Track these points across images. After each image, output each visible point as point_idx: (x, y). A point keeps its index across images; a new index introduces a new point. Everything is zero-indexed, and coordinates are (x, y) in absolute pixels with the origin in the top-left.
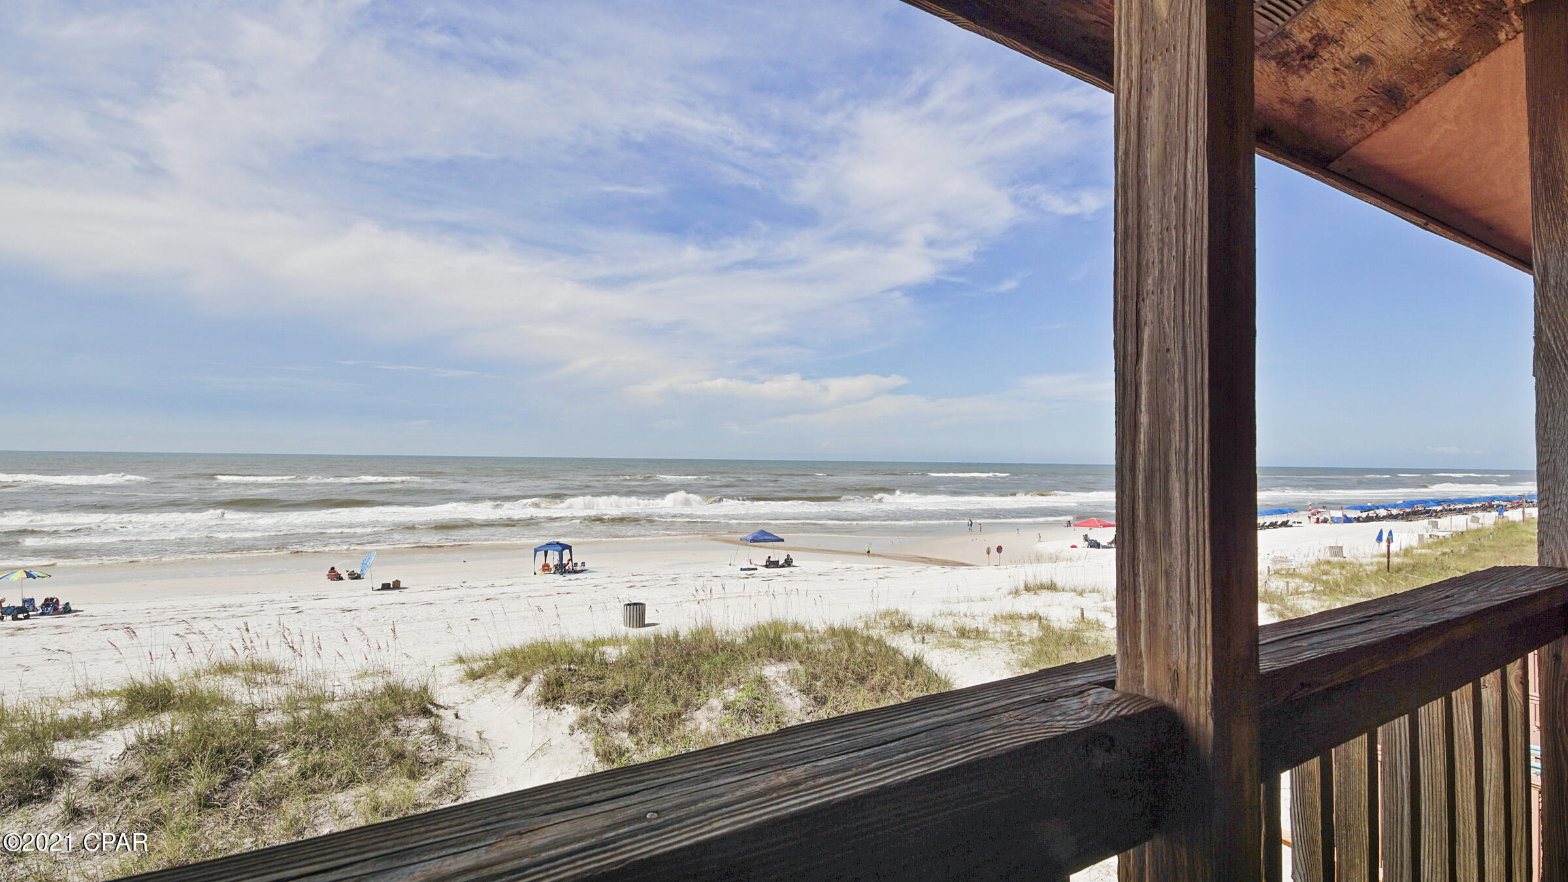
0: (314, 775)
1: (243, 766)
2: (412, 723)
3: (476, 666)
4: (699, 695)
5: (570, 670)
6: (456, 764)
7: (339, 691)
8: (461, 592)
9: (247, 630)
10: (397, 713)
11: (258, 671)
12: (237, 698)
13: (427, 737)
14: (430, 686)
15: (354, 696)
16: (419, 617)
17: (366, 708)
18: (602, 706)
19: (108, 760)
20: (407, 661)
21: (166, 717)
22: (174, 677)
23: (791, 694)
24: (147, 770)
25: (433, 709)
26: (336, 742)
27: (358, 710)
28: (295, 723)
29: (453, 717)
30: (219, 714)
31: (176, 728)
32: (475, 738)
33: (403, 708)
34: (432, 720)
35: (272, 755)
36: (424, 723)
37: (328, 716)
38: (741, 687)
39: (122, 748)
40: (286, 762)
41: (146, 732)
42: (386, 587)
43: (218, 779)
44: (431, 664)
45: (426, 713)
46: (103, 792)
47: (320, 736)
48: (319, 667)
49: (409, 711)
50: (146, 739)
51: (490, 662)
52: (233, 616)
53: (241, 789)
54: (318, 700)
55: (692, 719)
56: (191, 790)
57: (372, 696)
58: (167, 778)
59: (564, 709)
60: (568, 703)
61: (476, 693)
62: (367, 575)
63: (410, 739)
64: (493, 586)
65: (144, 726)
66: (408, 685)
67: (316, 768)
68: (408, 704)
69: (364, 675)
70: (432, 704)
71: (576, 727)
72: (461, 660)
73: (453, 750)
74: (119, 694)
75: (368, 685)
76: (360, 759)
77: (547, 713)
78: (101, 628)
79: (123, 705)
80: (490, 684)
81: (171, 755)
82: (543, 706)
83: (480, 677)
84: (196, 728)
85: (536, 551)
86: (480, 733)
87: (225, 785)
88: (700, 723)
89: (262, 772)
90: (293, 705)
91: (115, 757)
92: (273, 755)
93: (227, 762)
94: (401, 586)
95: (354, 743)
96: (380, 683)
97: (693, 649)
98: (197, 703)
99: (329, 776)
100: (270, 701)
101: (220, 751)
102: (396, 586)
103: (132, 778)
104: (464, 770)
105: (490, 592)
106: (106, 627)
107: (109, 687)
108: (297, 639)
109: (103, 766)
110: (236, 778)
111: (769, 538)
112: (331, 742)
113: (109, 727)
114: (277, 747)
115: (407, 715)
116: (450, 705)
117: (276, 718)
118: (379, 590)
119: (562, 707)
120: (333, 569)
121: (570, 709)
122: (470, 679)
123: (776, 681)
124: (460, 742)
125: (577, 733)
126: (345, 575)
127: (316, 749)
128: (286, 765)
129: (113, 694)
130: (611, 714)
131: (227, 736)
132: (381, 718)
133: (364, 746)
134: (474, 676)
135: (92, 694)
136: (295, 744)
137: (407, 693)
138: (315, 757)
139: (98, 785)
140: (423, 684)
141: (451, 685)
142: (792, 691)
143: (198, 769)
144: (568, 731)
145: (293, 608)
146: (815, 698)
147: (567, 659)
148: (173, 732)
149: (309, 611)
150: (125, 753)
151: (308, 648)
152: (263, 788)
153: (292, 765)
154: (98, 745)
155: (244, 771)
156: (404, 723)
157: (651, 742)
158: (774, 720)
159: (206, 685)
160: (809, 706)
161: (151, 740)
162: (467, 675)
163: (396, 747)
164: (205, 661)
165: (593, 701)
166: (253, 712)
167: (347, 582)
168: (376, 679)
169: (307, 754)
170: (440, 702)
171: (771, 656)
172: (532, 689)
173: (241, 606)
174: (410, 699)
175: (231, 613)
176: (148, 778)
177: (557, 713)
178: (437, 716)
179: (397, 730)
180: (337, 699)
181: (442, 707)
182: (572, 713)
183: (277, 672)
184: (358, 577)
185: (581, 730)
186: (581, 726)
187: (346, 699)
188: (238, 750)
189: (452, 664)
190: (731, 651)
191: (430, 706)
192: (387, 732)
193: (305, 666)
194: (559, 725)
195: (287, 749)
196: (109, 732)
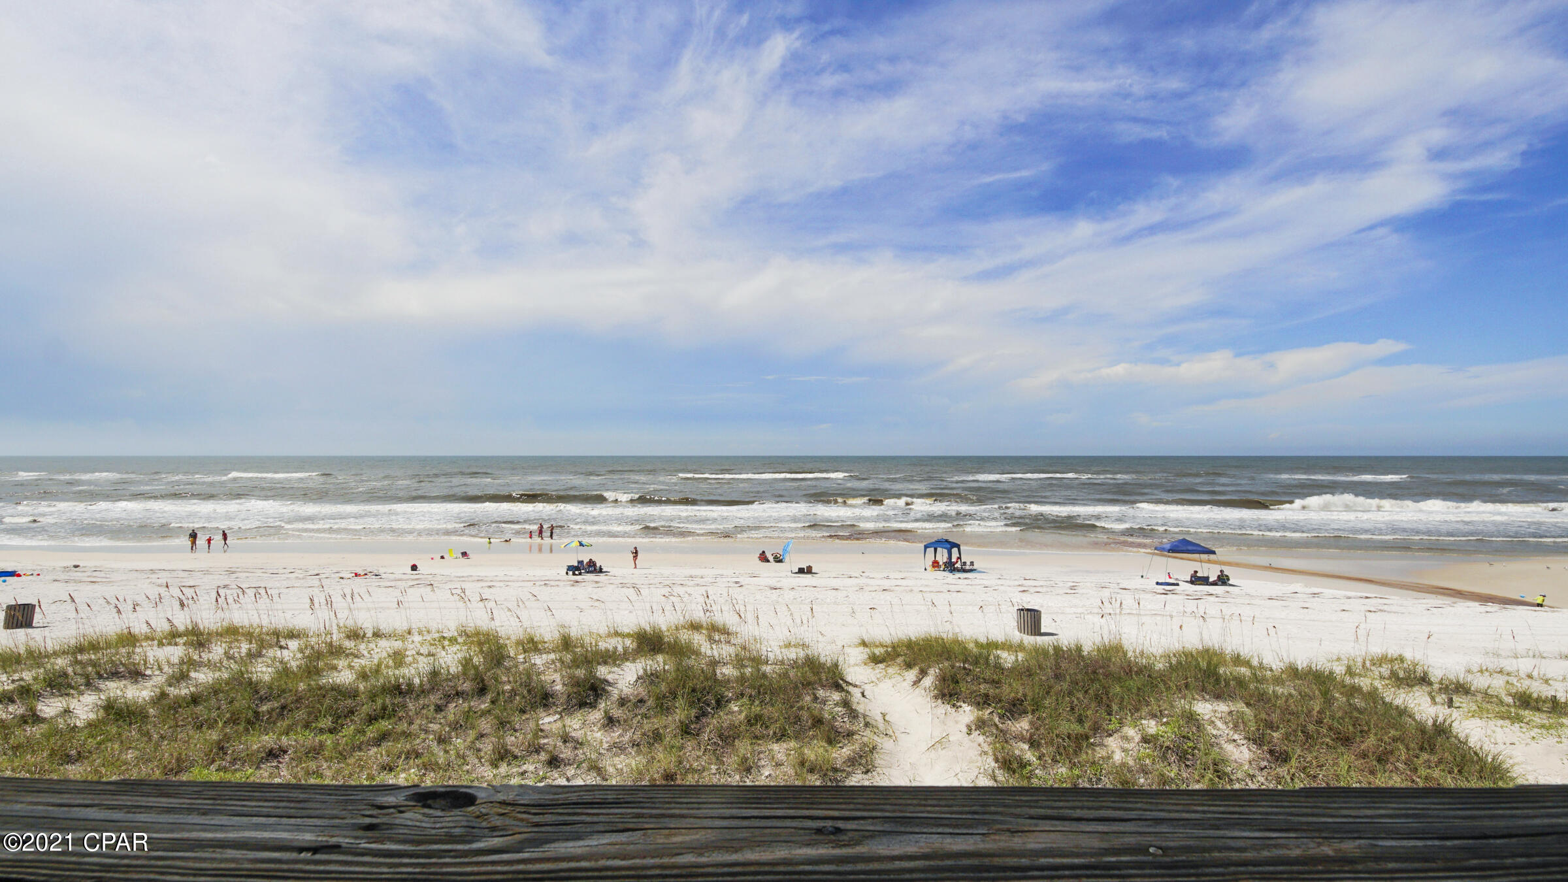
0: (756, 724)
1: (708, 705)
2: (828, 694)
3: (878, 651)
4: (1110, 720)
5: (965, 668)
6: (865, 739)
7: (771, 656)
8: (862, 581)
9: (708, 596)
10: (815, 683)
11: (716, 631)
12: (703, 650)
13: (840, 709)
14: (841, 663)
15: (782, 662)
16: (828, 600)
17: (792, 673)
18: (999, 711)
19: (627, 685)
20: (821, 638)
21: (660, 658)
22: (664, 628)
23: (1234, 741)
24: (650, 697)
25: (844, 685)
26: (771, 699)
27: (785, 675)
28: (742, 677)
29: (860, 695)
30: (692, 662)
31: (667, 667)
32: (879, 718)
33: (820, 679)
34: (843, 694)
35: (727, 701)
36: (836, 696)
37: (764, 676)
38: (1165, 720)
39: (635, 677)
40: (736, 709)
41: (648, 667)
42: (801, 571)
43: (693, 712)
44: (840, 644)
45: (838, 687)
46: (625, 708)
47: (759, 692)
48: (757, 633)
49: (825, 683)
50: (649, 673)
51: (889, 649)
52: (698, 585)
53: (709, 724)
54: (757, 661)
55: (1102, 745)
56: (677, 718)
57: (795, 664)
58: (663, 705)
59: (961, 707)
60: (964, 702)
61: (878, 676)
62: (787, 559)
63: (826, 708)
64: (888, 578)
65: (648, 662)
66: (822, 660)
67: (758, 718)
68: (823, 676)
69: (788, 645)
70: (843, 680)
71: (973, 728)
72: (864, 644)
73: (861, 725)
74: (632, 636)
75: (792, 654)
76: (789, 718)
77: (943, 708)
78: (620, 586)
79: (635, 645)
80: (890, 670)
81: (663, 687)
82: (940, 701)
83: (881, 662)
84: (678, 670)
85: (926, 547)
86: (884, 715)
87: (697, 718)
88: (1113, 752)
89: (721, 714)
90: (739, 662)
91: (631, 683)
92: (729, 701)
93: (699, 700)
94: (813, 571)
95: (784, 703)
96: (802, 654)
97: (1101, 667)
98: (679, 650)
99: (767, 727)
100: (724, 657)
101: (694, 690)
102: (809, 571)
103: (641, 701)
104: (871, 746)
105: (886, 584)
106: (623, 585)
107: (626, 630)
108: (742, 609)
109: (624, 688)
110: (704, 714)
111: (1195, 548)
112: (768, 699)
113: (627, 660)
114: (730, 695)
115: (823, 686)
116: (857, 683)
117: (728, 671)
118: (796, 573)
119: (958, 704)
120: (764, 552)
121: (966, 708)
122: (872, 662)
123: (1213, 722)
124: (868, 719)
125: (975, 734)
126: (771, 558)
127: (757, 702)
128: (737, 711)
129: (628, 635)
130: (1009, 722)
131: (698, 679)
132: (803, 685)
133: (792, 707)
134: (875, 660)
135: (617, 634)
136: (742, 695)
137: (822, 666)
138: (756, 709)
139: (623, 702)
140: (835, 661)
141: (857, 665)
142: (1236, 737)
143: (680, 702)
144: (965, 730)
145: (737, 583)
146: (1271, 752)
147: (961, 657)
148: (664, 670)
149: (747, 586)
150: (637, 681)
151: (750, 618)
152: (722, 727)
153: (740, 712)
154: (621, 672)
155: (710, 710)
156: (821, 693)
157: (1055, 761)
158: (1211, 767)
159: (684, 636)
160: (1263, 759)
161: (652, 674)
162: (870, 658)
163: (816, 713)
164: (682, 618)
165: (989, 705)
166: (714, 663)
167: (773, 565)
168: (798, 650)
169: (751, 705)
170: (849, 679)
171: (1203, 689)
172: (928, 681)
173: (702, 578)
174: (825, 672)
175: (697, 582)
176: (651, 702)
177: (954, 710)
178: (848, 692)
179: (816, 698)
180: (769, 662)
181: (851, 684)
182: (967, 713)
183: (728, 634)
184: (781, 561)
185: (978, 732)
186: (978, 728)
187: (776, 664)
188: (705, 693)
189: (856, 646)
190: (1149, 676)
191: (841, 682)
192: (808, 698)
193: (746, 631)
194: (957, 722)
195: (737, 699)
196: (628, 664)
